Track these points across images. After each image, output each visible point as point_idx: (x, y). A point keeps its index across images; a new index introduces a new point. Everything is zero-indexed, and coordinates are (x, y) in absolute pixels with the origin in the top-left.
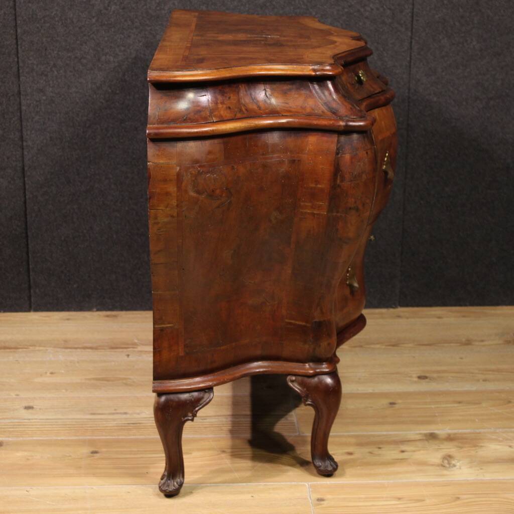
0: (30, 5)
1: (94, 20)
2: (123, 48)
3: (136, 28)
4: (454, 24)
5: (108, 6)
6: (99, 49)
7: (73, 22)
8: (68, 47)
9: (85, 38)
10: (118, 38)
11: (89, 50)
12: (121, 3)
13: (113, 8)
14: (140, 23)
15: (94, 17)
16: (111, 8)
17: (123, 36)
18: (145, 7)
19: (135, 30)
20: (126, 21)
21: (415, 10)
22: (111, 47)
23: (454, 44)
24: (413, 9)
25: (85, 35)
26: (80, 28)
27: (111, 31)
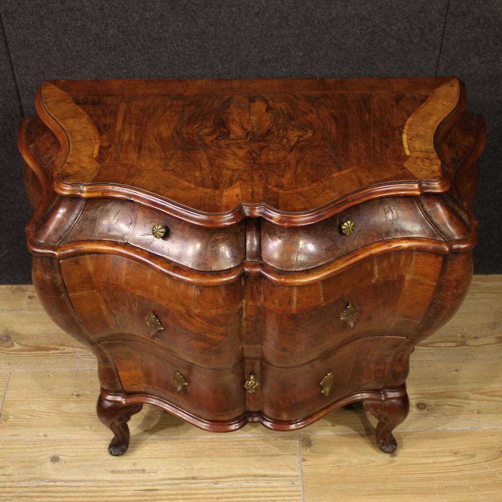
0: (20, 31)
1: (91, 44)
2: (125, 71)
3: (138, 51)
4: (488, 43)
5: (106, 30)
6: (100, 72)
7: (69, 47)
8: (67, 71)
9: (83, 62)
10: (119, 61)
11: (89, 73)
12: (119, 27)
13: (111, 31)
14: (142, 47)
15: (91, 41)
16: (109, 31)
17: (124, 59)
18: (146, 30)
19: (136, 53)
20: (126, 44)
21: (446, 29)
22: (112, 69)
23: (483, 62)
24: (444, 28)
25: (83, 59)
26: (77, 52)
27: (111, 54)
